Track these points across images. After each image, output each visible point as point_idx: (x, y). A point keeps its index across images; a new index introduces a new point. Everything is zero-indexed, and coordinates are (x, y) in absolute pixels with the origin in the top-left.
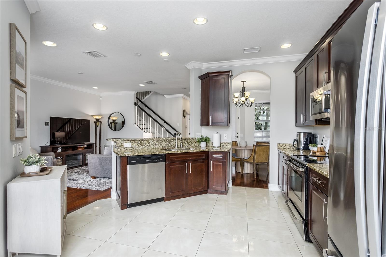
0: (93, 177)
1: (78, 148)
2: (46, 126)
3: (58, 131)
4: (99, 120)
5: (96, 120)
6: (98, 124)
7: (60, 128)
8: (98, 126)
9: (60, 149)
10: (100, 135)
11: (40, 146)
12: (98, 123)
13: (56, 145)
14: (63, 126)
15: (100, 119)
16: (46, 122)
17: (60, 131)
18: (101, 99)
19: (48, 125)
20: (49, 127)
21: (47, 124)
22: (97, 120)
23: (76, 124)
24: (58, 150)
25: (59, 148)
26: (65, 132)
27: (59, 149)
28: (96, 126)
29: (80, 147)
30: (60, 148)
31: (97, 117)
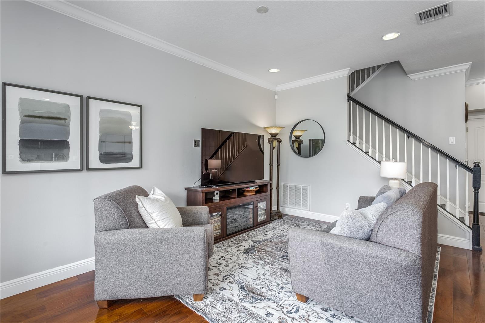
0: (302, 296)
1: (244, 191)
2: (195, 148)
3: (211, 158)
4: (277, 137)
5: (272, 137)
6: (275, 144)
7: (215, 153)
8: (274, 148)
9: (217, 194)
10: (278, 165)
11: (186, 189)
12: (275, 141)
13: (211, 187)
14: (217, 150)
15: (278, 134)
16: (195, 140)
17: (214, 157)
18: (276, 97)
19: (198, 146)
20: (199, 149)
21: (197, 143)
22: (274, 135)
23: (236, 146)
24: (215, 196)
25: (216, 192)
26: (221, 159)
27: (215, 194)
28: (272, 148)
29: (249, 189)
30: (218, 192)
31: (274, 131)
